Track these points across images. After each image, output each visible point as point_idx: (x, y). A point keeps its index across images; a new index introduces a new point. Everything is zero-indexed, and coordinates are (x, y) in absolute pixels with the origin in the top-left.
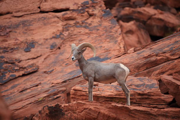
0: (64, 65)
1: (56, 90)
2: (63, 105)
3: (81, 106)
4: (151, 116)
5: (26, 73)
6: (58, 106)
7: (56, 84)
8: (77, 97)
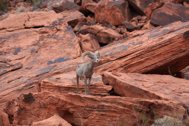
0: (39, 63)
1: (32, 82)
2: (34, 94)
3: (46, 94)
4: (96, 102)
5: (14, 69)
7: (32, 77)
8: (46, 87)
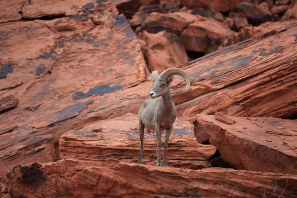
0: (56, 97)
1: (38, 139)
2: (44, 165)
3: (71, 166)
4: (181, 181)
6: (36, 166)
7: (39, 128)
8: (70, 150)
